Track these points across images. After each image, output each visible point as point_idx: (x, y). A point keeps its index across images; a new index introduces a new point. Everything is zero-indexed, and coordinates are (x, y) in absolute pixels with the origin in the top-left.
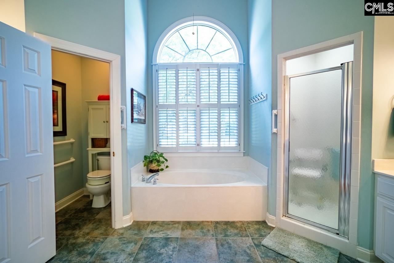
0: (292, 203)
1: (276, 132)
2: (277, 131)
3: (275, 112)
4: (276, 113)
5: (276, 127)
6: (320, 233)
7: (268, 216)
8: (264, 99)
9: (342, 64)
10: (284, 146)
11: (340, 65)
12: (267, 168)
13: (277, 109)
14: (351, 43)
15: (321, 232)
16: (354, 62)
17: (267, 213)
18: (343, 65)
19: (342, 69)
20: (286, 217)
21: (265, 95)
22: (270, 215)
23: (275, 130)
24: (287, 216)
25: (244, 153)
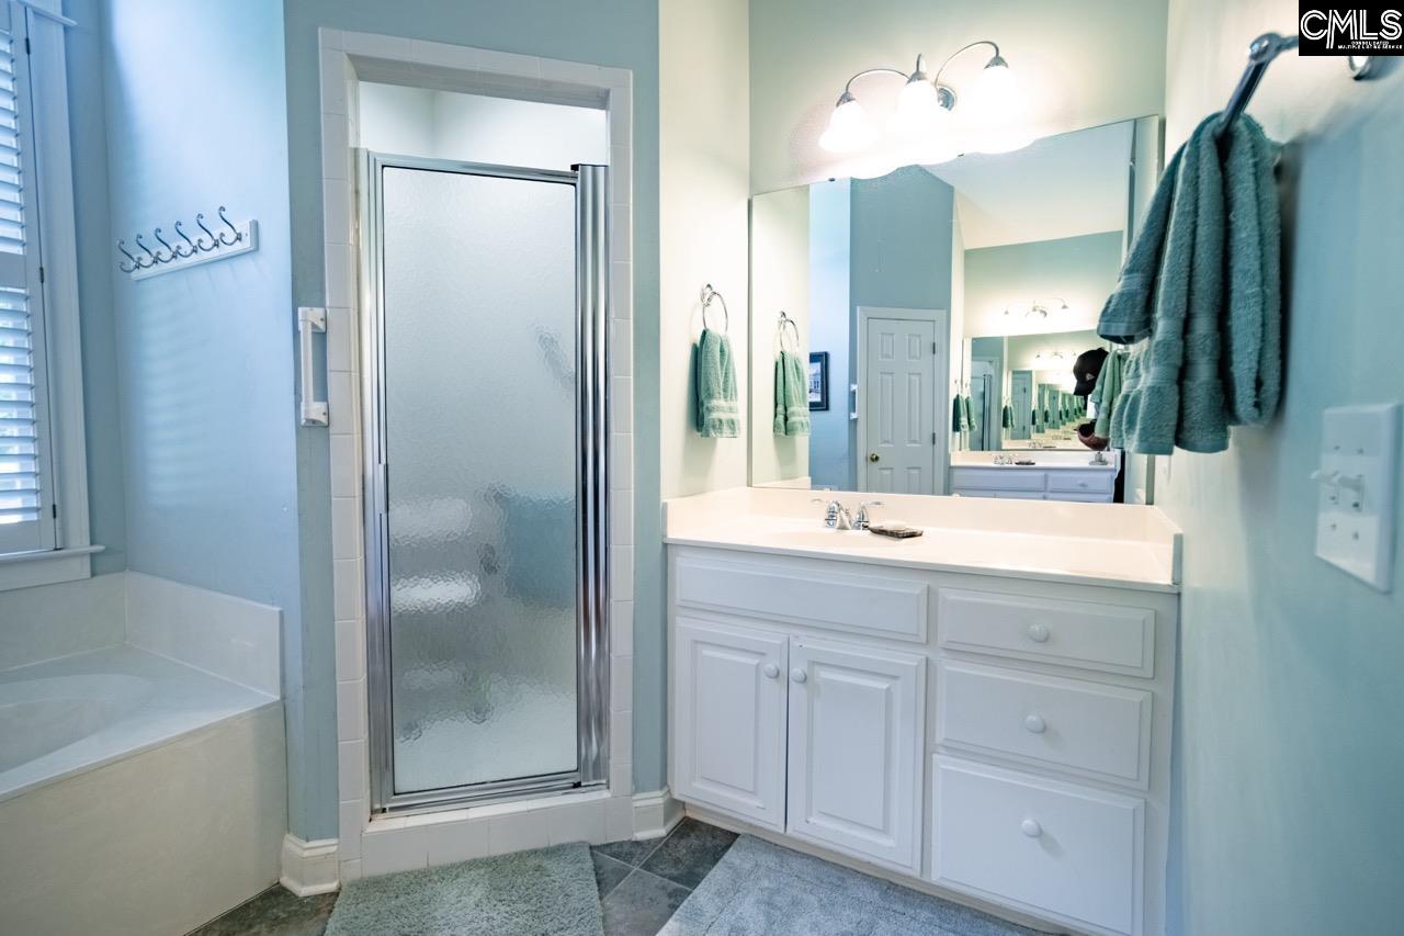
0: (411, 740)
1: (323, 419)
2: (327, 414)
3: (310, 315)
4: (321, 325)
5: (322, 393)
6: (529, 811)
7: (298, 851)
8: (238, 246)
9: (575, 167)
10: (363, 489)
11: (569, 170)
12: (277, 609)
13: (322, 304)
14: (600, 100)
15: (530, 808)
16: (611, 170)
17: (289, 837)
18: (579, 172)
19: (574, 185)
20: (388, 814)
21: (243, 227)
22: (308, 840)
23: (315, 410)
24: (387, 806)
25: (93, 555)
